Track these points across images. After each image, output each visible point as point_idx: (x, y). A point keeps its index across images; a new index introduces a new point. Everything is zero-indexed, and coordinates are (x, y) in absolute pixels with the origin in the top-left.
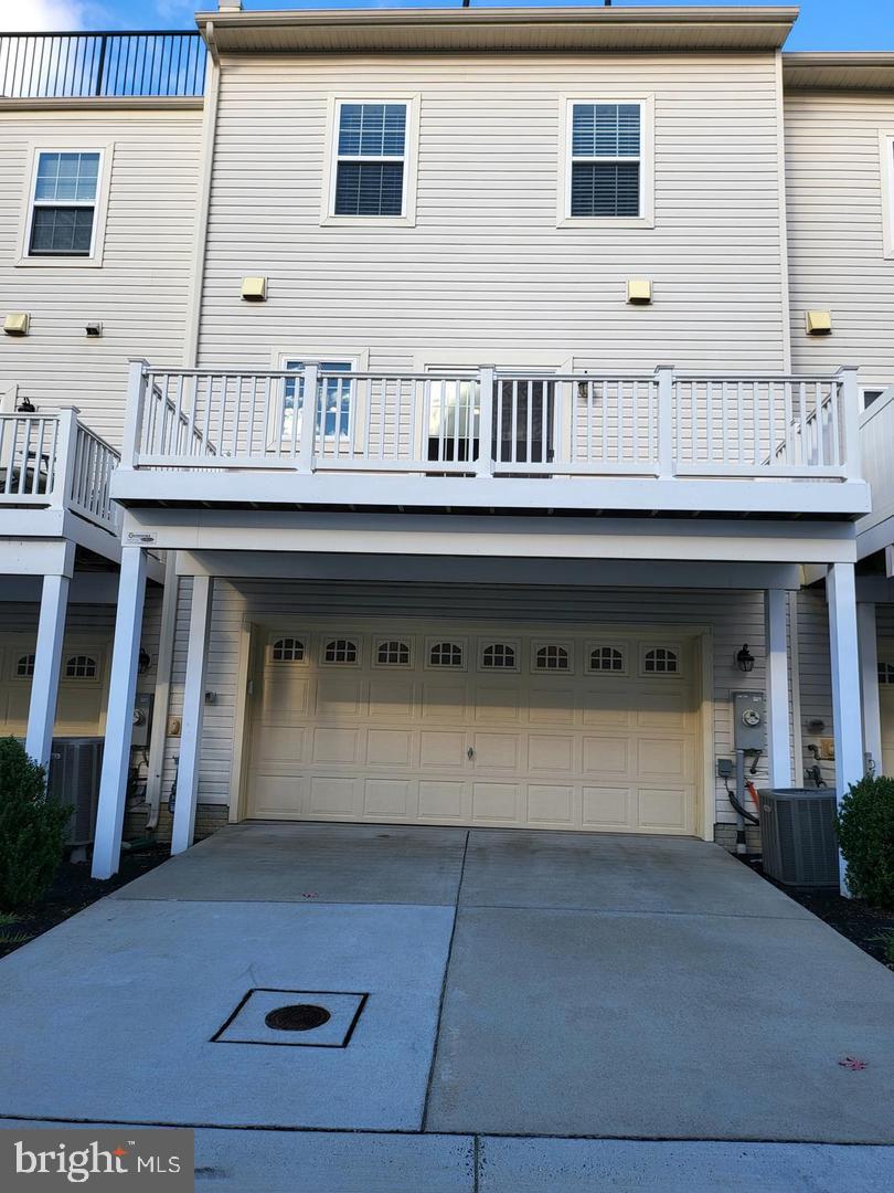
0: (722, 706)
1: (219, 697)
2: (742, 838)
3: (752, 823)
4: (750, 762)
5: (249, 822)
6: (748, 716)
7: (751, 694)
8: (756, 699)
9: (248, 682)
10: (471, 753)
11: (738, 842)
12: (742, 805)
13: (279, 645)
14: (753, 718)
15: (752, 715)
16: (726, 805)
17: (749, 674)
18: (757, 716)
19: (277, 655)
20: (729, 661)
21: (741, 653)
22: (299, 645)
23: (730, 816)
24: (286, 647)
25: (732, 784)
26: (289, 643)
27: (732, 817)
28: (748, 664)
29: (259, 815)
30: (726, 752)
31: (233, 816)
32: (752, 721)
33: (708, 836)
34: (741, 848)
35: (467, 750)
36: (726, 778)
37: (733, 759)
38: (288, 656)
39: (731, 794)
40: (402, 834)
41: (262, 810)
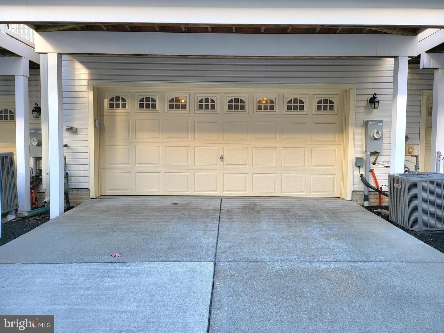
0: (359, 129)
1: (78, 129)
2: (366, 198)
3: (374, 190)
4: (373, 158)
5: (103, 197)
6: (375, 133)
7: (376, 122)
8: (379, 124)
9: (95, 120)
10: (222, 158)
11: (364, 200)
12: (368, 181)
13: (112, 100)
14: (378, 134)
15: (378, 133)
16: (359, 181)
17: (375, 111)
18: (380, 133)
19: (111, 106)
20: (364, 104)
21: (371, 99)
22: (123, 100)
23: (361, 187)
24: (116, 101)
25: (362, 171)
26: (118, 98)
27: (362, 187)
28: (377, 104)
29: (108, 193)
30: (360, 154)
31: (92, 194)
32: (377, 136)
33: (349, 197)
34: (366, 204)
35: (219, 156)
36: (359, 167)
37: (364, 157)
38: (118, 106)
39: (362, 176)
40: (185, 202)
41: (110, 190)
